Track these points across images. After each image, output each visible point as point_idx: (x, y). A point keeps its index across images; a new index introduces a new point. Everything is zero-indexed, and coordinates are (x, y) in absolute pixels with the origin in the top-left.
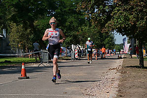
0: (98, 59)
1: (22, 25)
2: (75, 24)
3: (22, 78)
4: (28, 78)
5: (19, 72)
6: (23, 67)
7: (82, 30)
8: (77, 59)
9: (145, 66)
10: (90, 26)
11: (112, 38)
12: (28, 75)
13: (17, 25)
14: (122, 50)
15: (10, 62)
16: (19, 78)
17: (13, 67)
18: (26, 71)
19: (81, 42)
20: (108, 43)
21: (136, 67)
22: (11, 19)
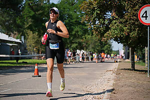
0: (98, 62)
1: (37, 33)
2: (80, 33)
3: (35, 77)
4: (40, 76)
5: (33, 71)
6: (36, 67)
7: (85, 38)
8: (81, 62)
9: (136, 69)
10: (92, 35)
11: (110, 45)
12: (40, 74)
13: (33, 33)
14: (118, 55)
15: (26, 63)
16: (33, 76)
17: (29, 67)
18: (38, 71)
19: (85, 48)
20: (107, 49)
21: (129, 69)
22: (28, 28)
